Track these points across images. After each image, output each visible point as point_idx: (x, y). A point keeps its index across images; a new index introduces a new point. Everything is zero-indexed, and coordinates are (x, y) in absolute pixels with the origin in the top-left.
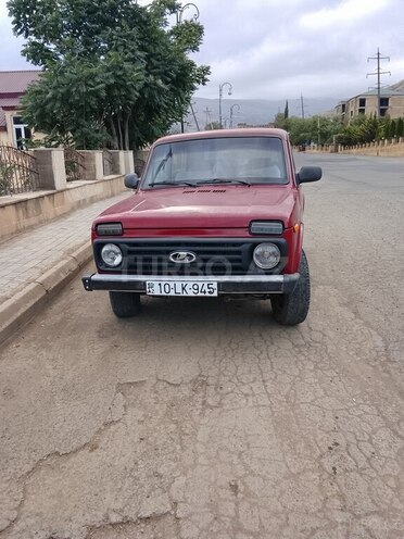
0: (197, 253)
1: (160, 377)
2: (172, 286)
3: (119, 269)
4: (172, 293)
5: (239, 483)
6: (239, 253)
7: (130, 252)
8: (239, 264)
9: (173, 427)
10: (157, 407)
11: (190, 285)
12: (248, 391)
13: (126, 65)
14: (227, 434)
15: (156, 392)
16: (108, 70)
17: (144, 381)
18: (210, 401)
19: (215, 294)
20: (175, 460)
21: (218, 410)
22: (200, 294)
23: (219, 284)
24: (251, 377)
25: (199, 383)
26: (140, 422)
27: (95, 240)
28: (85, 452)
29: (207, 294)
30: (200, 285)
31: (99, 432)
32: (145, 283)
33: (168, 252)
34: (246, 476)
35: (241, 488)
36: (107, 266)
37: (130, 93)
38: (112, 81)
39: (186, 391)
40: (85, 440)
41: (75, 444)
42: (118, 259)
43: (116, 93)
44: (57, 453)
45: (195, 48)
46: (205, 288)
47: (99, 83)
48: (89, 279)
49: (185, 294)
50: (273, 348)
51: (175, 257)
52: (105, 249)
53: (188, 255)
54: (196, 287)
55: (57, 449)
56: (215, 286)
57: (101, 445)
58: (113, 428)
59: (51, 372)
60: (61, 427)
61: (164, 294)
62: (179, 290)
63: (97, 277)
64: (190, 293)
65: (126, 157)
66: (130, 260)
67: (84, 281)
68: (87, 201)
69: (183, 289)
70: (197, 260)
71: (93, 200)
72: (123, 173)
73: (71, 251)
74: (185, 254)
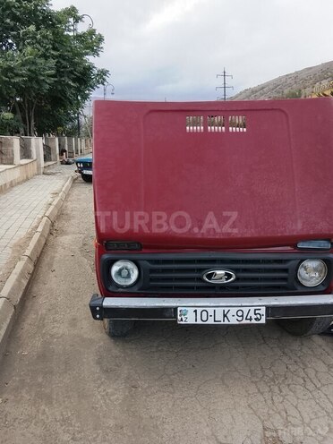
0: (236, 271)
2: (211, 313)
3: (135, 290)
4: (210, 321)
6: (286, 270)
7: (152, 271)
8: (284, 283)
11: (233, 311)
13: (40, 61)
19: (263, 321)
22: (245, 322)
23: (268, 308)
27: (105, 256)
29: (254, 321)
30: (246, 310)
32: (176, 309)
33: (201, 270)
36: (118, 286)
42: (133, 277)
46: (252, 314)
48: (101, 307)
49: (226, 322)
51: (210, 276)
52: (115, 268)
53: (226, 274)
54: (240, 313)
56: (263, 311)
61: (199, 322)
62: (219, 317)
63: (110, 302)
64: (233, 321)
65: (37, 143)
66: (151, 280)
67: (93, 309)
68: (8, 186)
69: (225, 316)
70: (237, 279)
71: (12, 185)
72: (35, 158)
73: (20, 247)
74: (223, 272)
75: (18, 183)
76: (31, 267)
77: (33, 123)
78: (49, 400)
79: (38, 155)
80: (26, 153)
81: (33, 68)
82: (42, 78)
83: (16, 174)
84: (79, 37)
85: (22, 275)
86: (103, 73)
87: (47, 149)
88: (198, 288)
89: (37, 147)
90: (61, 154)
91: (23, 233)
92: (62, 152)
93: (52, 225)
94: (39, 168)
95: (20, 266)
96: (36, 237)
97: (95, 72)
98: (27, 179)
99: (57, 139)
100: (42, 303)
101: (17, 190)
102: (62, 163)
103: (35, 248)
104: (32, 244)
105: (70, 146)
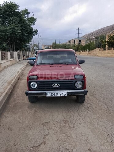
0: (60, 84)
1: (54, 120)
2: (54, 94)
3: (36, 89)
4: (54, 96)
5: (90, 149)
6: (72, 84)
7: (40, 84)
8: (72, 87)
9: (64, 134)
10: (57, 129)
11: (59, 93)
12: (80, 122)
13: (16, 28)
14: (80, 135)
15: (54, 125)
16: (10, 29)
17: (49, 122)
18: (71, 126)
19: (66, 96)
20: (70, 144)
21: (74, 129)
22: (62, 96)
23: (67, 92)
24: (79, 118)
25: (65, 121)
26: (55, 134)
27: (29, 81)
28: (43, 145)
29: (64, 96)
30: (62, 93)
31: (44, 138)
32: (45, 93)
33: (52, 84)
34: (91, 146)
35: (91, 150)
36: (32, 88)
37: (16, 36)
38: (12, 32)
39: (63, 124)
40: (41, 142)
41: (39, 143)
42: (36, 86)
43: (13, 35)
44: (35, 146)
45: (34, 24)
46: (63, 94)
47: (8, 33)
48: (28, 93)
49: (57, 96)
50: (80, 109)
51: (54, 85)
52: (32, 84)
54: (60, 94)
55: (34, 145)
56: (66, 93)
57: (47, 142)
58: (47, 137)
59: (20, 121)
60: (32, 138)
61: (51, 96)
62: (56, 95)
63: (30, 92)
64: (59, 96)
65: (15, 54)
66: (40, 86)
67: (26, 93)
68: (6, 67)
69: (57, 94)
70: (60, 86)
71: (8, 66)
72: (15, 58)
73: (10, 82)
74: (57, 84)
75: (10, 66)
76: (12, 87)
77: (14, 47)
78: (16, 114)
79: (16, 57)
80: (12, 56)
81: (14, 30)
82: (17, 33)
83: (9, 63)
84: (29, 19)
85: (10, 89)
86: (37, 31)
87: (19, 55)
88: (51, 88)
89: (16, 55)
90: (23, 57)
91: (10, 79)
92: (24, 56)
93: (19, 77)
94: (16, 61)
95: (9, 87)
96: (14, 80)
97: (34, 31)
98: (12, 65)
99: (22, 52)
100: (15, 96)
101: (9, 68)
102: (24, 60)
103: (14, 83)
104: (13, 82)
105: (26, 54)
